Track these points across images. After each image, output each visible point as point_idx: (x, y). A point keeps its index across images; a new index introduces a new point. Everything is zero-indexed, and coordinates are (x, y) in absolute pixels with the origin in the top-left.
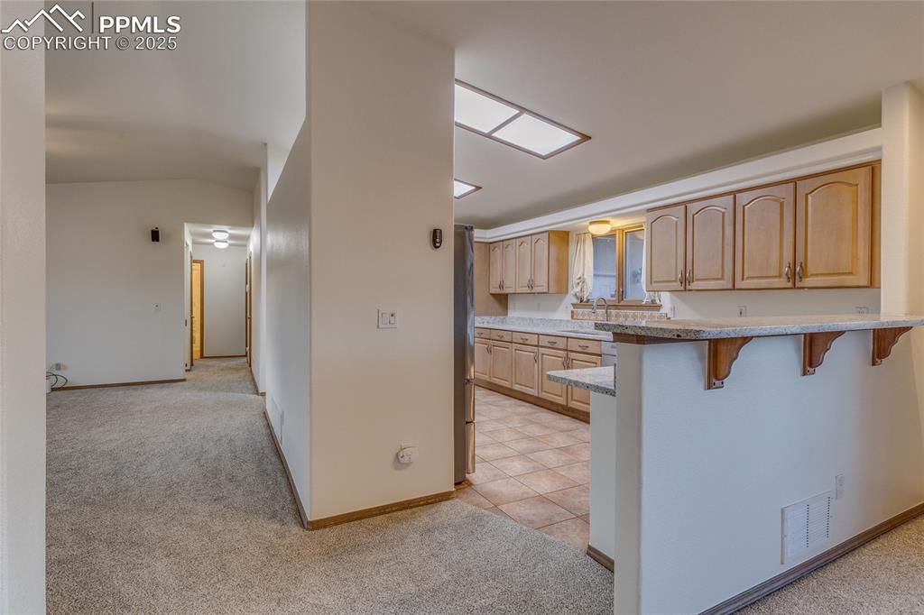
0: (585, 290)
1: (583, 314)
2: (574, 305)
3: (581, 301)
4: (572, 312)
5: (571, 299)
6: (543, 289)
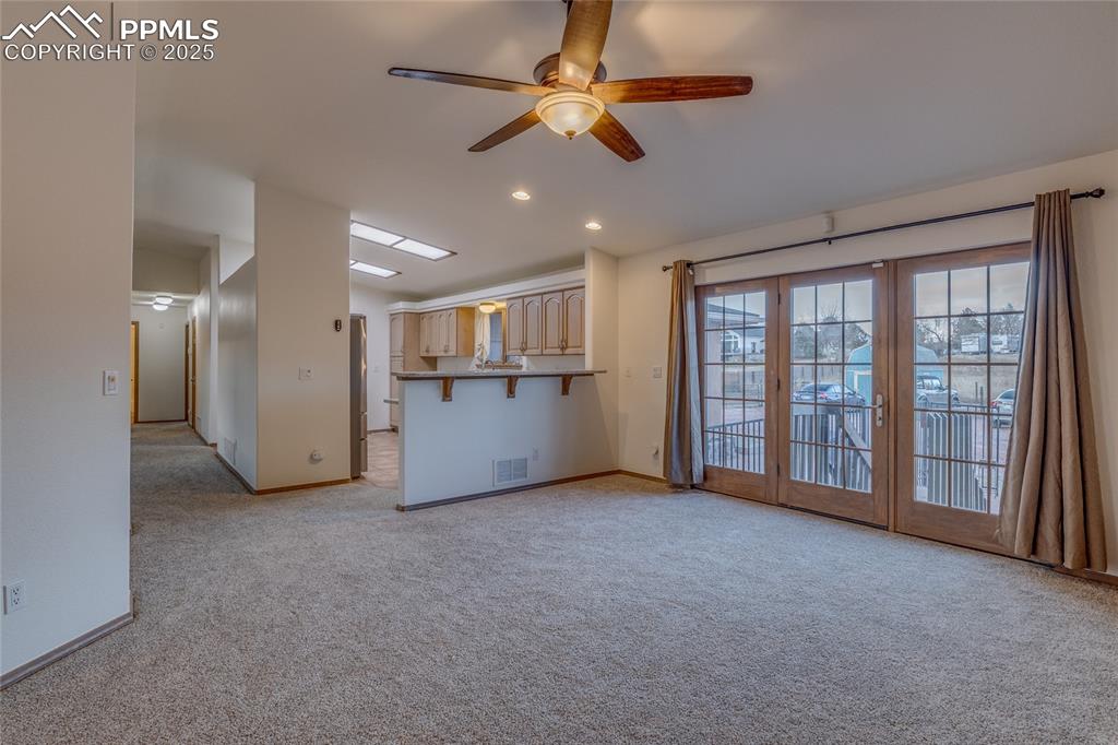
0: (484, 354)
6: (453, 353)
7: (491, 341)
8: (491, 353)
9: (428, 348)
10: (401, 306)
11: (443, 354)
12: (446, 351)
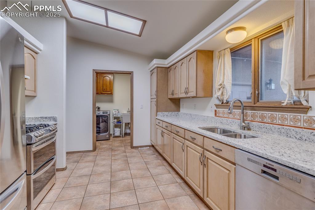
0: (225, 94)
1: (224, 113)
2: (217, 106)
3: (222, 103)
4: (216, 111)
5: (214, 101)
6: (193, 94)
7: (232, 85)
8: (232, 92)
9: (173, 91)
10: (156, 62)
11: (184, 95)
12: (186, 93)
